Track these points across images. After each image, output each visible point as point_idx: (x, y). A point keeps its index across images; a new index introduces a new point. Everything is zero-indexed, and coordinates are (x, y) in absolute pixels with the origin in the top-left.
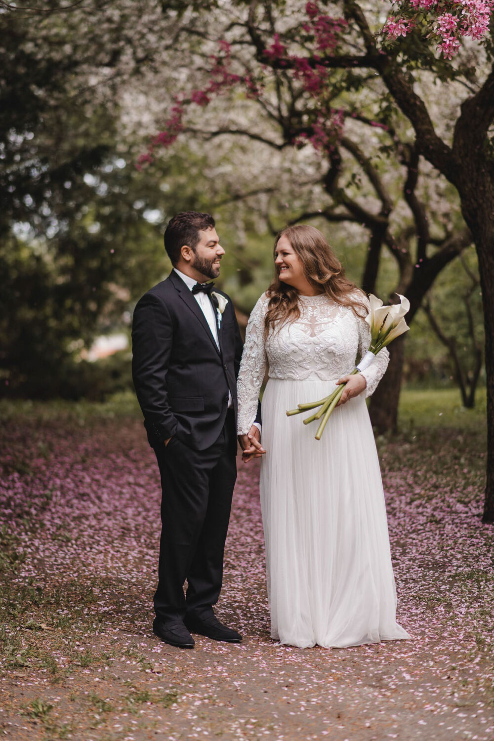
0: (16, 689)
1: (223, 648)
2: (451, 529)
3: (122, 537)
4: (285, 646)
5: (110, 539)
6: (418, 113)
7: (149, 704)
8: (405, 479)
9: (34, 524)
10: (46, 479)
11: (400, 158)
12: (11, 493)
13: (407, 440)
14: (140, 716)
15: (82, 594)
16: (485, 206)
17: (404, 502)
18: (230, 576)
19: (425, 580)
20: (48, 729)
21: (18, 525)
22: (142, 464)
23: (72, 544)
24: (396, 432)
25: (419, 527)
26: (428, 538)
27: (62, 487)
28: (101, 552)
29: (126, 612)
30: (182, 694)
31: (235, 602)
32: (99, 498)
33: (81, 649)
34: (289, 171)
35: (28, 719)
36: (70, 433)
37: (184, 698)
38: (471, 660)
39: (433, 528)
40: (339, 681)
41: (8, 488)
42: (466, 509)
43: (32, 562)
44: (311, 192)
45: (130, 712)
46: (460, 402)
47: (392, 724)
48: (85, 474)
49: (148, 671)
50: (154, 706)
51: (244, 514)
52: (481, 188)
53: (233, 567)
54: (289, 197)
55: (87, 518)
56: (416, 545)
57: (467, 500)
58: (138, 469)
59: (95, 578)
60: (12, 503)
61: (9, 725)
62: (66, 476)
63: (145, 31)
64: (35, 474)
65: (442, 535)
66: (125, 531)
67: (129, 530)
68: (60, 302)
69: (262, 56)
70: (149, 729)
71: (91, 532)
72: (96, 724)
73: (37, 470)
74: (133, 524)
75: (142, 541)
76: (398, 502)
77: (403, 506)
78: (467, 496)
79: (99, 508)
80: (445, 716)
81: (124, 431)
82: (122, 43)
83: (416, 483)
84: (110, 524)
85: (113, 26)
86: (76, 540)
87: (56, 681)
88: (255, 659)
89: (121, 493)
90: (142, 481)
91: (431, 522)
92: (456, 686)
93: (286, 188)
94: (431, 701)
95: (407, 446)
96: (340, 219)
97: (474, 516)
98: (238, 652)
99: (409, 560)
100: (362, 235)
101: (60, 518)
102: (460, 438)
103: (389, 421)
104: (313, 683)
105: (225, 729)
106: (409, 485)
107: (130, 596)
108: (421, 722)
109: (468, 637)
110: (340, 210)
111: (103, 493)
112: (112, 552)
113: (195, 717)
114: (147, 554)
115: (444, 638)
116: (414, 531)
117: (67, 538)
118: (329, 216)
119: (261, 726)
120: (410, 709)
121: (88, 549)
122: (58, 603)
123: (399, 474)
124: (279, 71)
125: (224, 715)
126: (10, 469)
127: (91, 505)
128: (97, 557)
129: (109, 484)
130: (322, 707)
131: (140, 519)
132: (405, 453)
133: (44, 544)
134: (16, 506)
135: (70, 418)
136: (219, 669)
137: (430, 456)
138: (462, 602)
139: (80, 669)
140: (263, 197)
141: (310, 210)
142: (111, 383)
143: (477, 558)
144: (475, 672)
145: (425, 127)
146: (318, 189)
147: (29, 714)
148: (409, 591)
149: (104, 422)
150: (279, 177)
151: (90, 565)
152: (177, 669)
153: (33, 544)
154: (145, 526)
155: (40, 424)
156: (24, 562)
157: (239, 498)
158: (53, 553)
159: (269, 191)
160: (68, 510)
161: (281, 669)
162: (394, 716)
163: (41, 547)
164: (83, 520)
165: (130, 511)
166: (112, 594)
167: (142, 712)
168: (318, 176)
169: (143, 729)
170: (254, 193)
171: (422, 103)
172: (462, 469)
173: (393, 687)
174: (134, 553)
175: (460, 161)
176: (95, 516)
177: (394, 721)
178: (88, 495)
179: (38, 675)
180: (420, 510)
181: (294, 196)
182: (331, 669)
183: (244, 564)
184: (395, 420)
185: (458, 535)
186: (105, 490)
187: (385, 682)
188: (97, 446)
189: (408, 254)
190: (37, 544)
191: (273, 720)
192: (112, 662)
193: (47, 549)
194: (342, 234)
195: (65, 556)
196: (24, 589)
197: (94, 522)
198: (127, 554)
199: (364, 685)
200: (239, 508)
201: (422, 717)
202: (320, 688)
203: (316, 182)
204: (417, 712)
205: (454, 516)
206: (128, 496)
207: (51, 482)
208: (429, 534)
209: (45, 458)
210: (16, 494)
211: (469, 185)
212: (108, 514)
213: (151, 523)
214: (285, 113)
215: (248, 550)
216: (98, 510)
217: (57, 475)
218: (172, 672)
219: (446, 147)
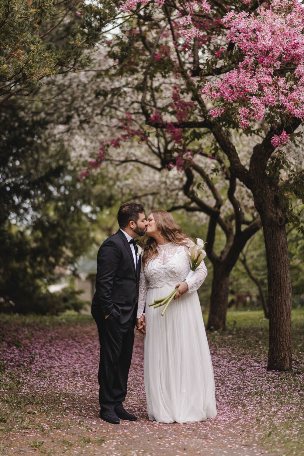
0: (24, 437)
1: (127, 423)
2: (250, 373)
3: (74, 376)
4: (160, 423)
5: (67, 377)
6: (231, 152)
7: (91, 443)
8: (227, 351)
9: (26, 370)
10: (31, 349)
11: (225, 176)
12: (12, 356)
13: (230, 333)
14: (87, 448)
15: (55, 399)
16: (266, 201)
17: (225, 361)
18: (131, 394)
19: (233, 395)
20: (41, 452)
21: (18, 370)
22: (82, 344)
23: (47, 379)
24: (225, 329)
25: (233, 373)
26: (236, 378)
27: (40, 354)
28: (63, 383)
29: (77, 407)
30: (107, 440)
31: (134, 405)
32: (60, 359)
33: (56, 422)
34: (165, 183)
35: (32, 448)
36: (42, 329)
37: (108, 442)
38: (253, 428)
39: (240, 373)
40: (186, 436)
41: (11, 353)
42: (259, 365)
43: (27, 386)
44: (177, 195)
45: (81, 447)
46: (263, 316)
47: (210, 453)
48: (51, 348)
49: (89, 431)
50: (93, 445)
51: (139, 367)
52: (265, 192)
53: (133, 390)
54: (165, 197)
55: (54, 368)
56: (230, 380)
57: (260, 360)
58: (80, 346)
59: (60, 393)
60: (14, 360)
61: (23, 451)
62: (42, 349)
63: (85, 106)
64: (25, 347)
65: (245, 376)
66: (75, 374)
67: (77, 373)
68: (34, 259)
69: (149, 122)
70: (91, 453)
71: (57, 374)
72: (66, 450)
73: (26, 346)
74: (79, 371)
75: (84, 378)
76: (222, 362)
77: (225, 363)
78: (260, 359)
79: (60, 363)
80: (237, 449)
81: (72, 329)
82: (73, 112)
83: (233, 353)
84: (67, 371)
85: (68, 103)
86: (49, 377)
87: (44, 434)
88: (143, 428)
89: (72, 357)
90: (83, 352)
91: (239, 370)
92: (244, 438)
93: (163, 192)
94: (230, 444)
95: (230, 336)
96: (193, 210)
97: (263, 368)
98: (135, 425)
99: (226, 387)
100: (206, 219)
101: (40, 367)
102: (261, 333)
103: (221, 323)
104: (172, 437)
105: (128, 453)
106: (229, 354)
107: (80, 401)
108: (225, 452)
109: (252, 419)
110: (193, 205)
111: (62, 357)
112: (68, 383)
113: (114, 449)
114: (87, 384)
115: (240, 419)
116: (230, 374)
117: (44, 376)
118: (187, 208)
119: (146, 453)
120: (220, 447)
121: (56, 381)
122: (42, 404)
123: (224, 348)
124: (159, 129)
125: (128, 448)
126: (11, 344)
127: (56, 362)
128: (61, 385)
129: (65, 353)
130: (176, 446)
131: (83, 369)
132: (229, 339)
133: (33, 379)
134: (16, 361)
135: (41, 322)
136: (125, 431)
137: (243, 341)
138: (251, 404)
139: (56, 430)
140: (150, 198)
141: (176, 205)
142: (63, 305)
143: (261, 386)
144: (254, 432)
145: (235, 159)
146: (181, 193)
147: (32, 446)
148: (224, 400)
149: (60, 324)
150: (159, 186)
151: (57, 388)
152: (104, 431)
153: (27, 379)
154: (85, 372)
155: (24, 325)
156: (23, 386)
157: (135, 360)
158: (37, 383)
159: (153, 194)
160: (44, 364)
161: (157, 432)
162: (212, 450)
163: (31, 380)
164: (52, 369)
165: (77, 366)
166: (70, 400)
167: (87, 447)
168: (181, 186)
169: (88, 453)
170: (146, 195)
171: (234, 147)
172: (259, 347)
173: (213, 439)
174: (81, 384)
175: (253, 177)
176: (58, 367)
177: (212, 451)
178: (54, 357)
179: (35, 432)
180: (234, 365)
181: (167, 196)
182: (182, 432)
183: (138, 389)
184: (224, 323)
185: (253, 376)
186: (63, 355)
187: (208, 437)
188: (57, 334)
189: (231, 230)
190: (29, 379)
191: (152, 450)
192: (72, 428)
193: (34, 381)
194: (195, 218)
195: (45, 383)
196: (24, 397)
197: (58, 370)
198: (76, 384)
199: (198, 438)
200: (136, 365)
201: (226, 450)
202: (175, 439)
203: (180, 189)
204: (223, 448)
205: (252, 368)
206: (75, 358)
207: (33, 351)
208: (237, 376)
209: (29, 339)
210: (15, 356)
211: (258, 190)
212: (65, 366)
213: (89, 371)
214: (162, 150)
215: (141, 383)
216: (60, 365)
217: (36, 348)
218: (102, 432)
219: (246, 170)
